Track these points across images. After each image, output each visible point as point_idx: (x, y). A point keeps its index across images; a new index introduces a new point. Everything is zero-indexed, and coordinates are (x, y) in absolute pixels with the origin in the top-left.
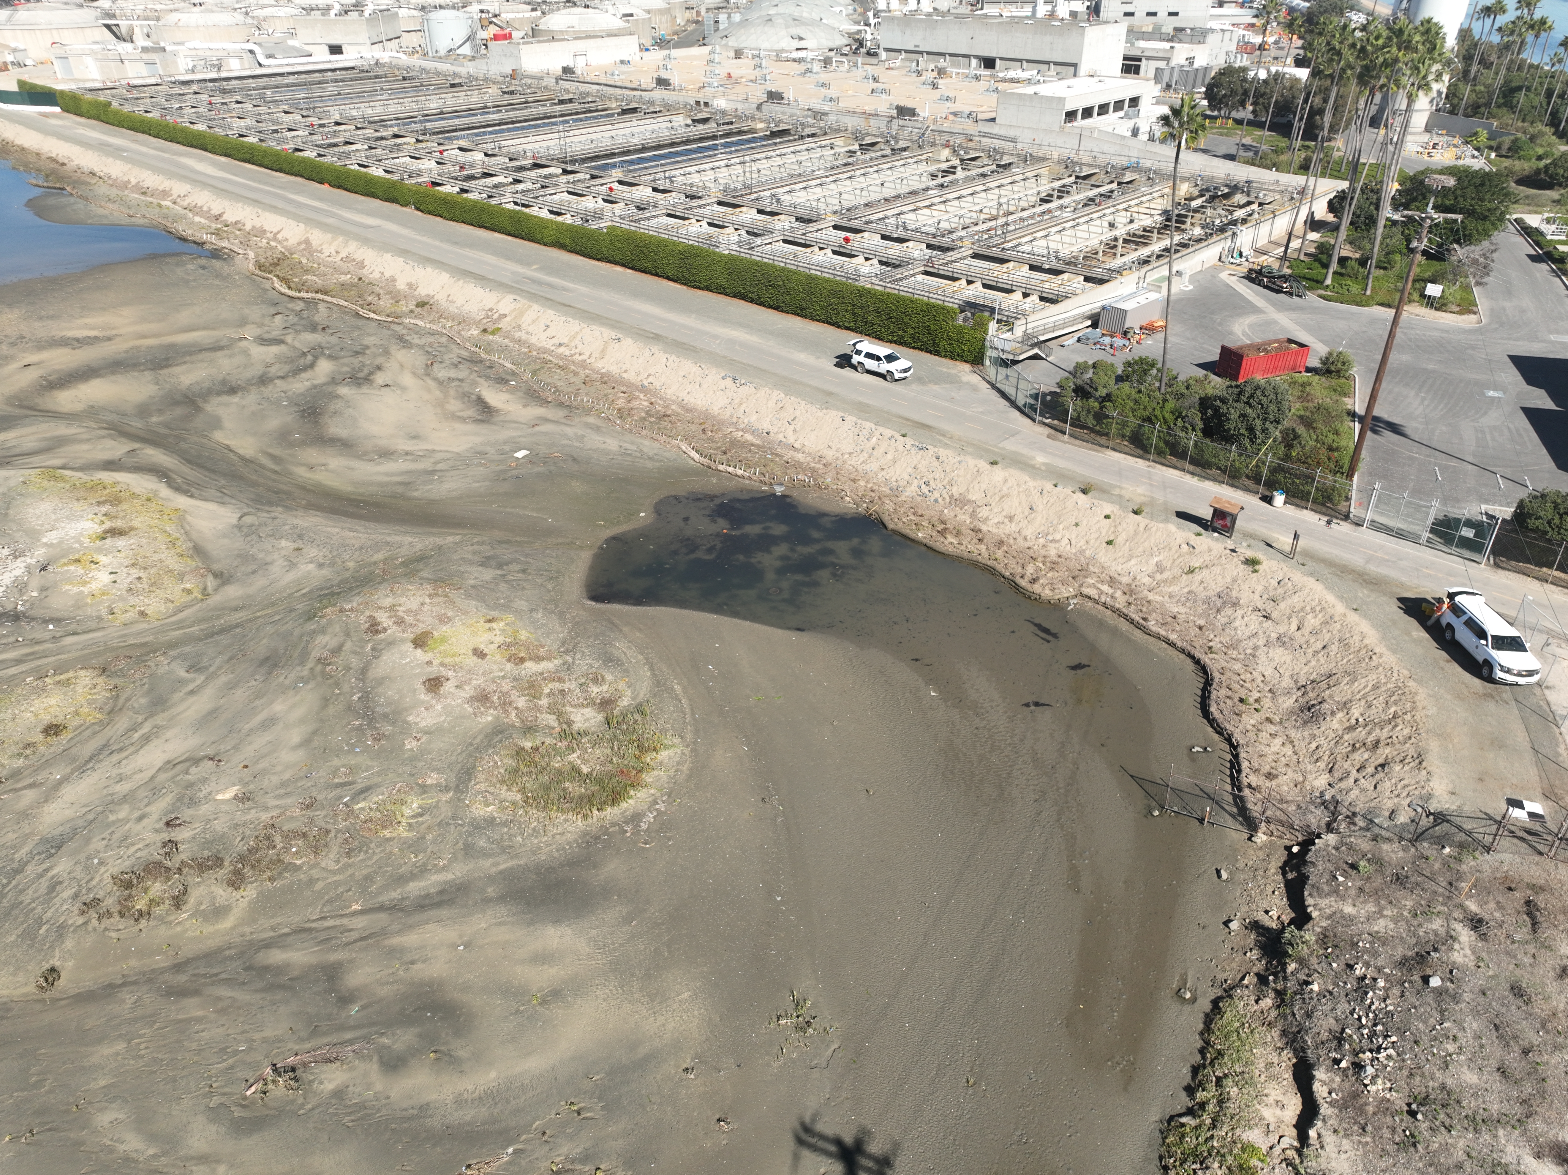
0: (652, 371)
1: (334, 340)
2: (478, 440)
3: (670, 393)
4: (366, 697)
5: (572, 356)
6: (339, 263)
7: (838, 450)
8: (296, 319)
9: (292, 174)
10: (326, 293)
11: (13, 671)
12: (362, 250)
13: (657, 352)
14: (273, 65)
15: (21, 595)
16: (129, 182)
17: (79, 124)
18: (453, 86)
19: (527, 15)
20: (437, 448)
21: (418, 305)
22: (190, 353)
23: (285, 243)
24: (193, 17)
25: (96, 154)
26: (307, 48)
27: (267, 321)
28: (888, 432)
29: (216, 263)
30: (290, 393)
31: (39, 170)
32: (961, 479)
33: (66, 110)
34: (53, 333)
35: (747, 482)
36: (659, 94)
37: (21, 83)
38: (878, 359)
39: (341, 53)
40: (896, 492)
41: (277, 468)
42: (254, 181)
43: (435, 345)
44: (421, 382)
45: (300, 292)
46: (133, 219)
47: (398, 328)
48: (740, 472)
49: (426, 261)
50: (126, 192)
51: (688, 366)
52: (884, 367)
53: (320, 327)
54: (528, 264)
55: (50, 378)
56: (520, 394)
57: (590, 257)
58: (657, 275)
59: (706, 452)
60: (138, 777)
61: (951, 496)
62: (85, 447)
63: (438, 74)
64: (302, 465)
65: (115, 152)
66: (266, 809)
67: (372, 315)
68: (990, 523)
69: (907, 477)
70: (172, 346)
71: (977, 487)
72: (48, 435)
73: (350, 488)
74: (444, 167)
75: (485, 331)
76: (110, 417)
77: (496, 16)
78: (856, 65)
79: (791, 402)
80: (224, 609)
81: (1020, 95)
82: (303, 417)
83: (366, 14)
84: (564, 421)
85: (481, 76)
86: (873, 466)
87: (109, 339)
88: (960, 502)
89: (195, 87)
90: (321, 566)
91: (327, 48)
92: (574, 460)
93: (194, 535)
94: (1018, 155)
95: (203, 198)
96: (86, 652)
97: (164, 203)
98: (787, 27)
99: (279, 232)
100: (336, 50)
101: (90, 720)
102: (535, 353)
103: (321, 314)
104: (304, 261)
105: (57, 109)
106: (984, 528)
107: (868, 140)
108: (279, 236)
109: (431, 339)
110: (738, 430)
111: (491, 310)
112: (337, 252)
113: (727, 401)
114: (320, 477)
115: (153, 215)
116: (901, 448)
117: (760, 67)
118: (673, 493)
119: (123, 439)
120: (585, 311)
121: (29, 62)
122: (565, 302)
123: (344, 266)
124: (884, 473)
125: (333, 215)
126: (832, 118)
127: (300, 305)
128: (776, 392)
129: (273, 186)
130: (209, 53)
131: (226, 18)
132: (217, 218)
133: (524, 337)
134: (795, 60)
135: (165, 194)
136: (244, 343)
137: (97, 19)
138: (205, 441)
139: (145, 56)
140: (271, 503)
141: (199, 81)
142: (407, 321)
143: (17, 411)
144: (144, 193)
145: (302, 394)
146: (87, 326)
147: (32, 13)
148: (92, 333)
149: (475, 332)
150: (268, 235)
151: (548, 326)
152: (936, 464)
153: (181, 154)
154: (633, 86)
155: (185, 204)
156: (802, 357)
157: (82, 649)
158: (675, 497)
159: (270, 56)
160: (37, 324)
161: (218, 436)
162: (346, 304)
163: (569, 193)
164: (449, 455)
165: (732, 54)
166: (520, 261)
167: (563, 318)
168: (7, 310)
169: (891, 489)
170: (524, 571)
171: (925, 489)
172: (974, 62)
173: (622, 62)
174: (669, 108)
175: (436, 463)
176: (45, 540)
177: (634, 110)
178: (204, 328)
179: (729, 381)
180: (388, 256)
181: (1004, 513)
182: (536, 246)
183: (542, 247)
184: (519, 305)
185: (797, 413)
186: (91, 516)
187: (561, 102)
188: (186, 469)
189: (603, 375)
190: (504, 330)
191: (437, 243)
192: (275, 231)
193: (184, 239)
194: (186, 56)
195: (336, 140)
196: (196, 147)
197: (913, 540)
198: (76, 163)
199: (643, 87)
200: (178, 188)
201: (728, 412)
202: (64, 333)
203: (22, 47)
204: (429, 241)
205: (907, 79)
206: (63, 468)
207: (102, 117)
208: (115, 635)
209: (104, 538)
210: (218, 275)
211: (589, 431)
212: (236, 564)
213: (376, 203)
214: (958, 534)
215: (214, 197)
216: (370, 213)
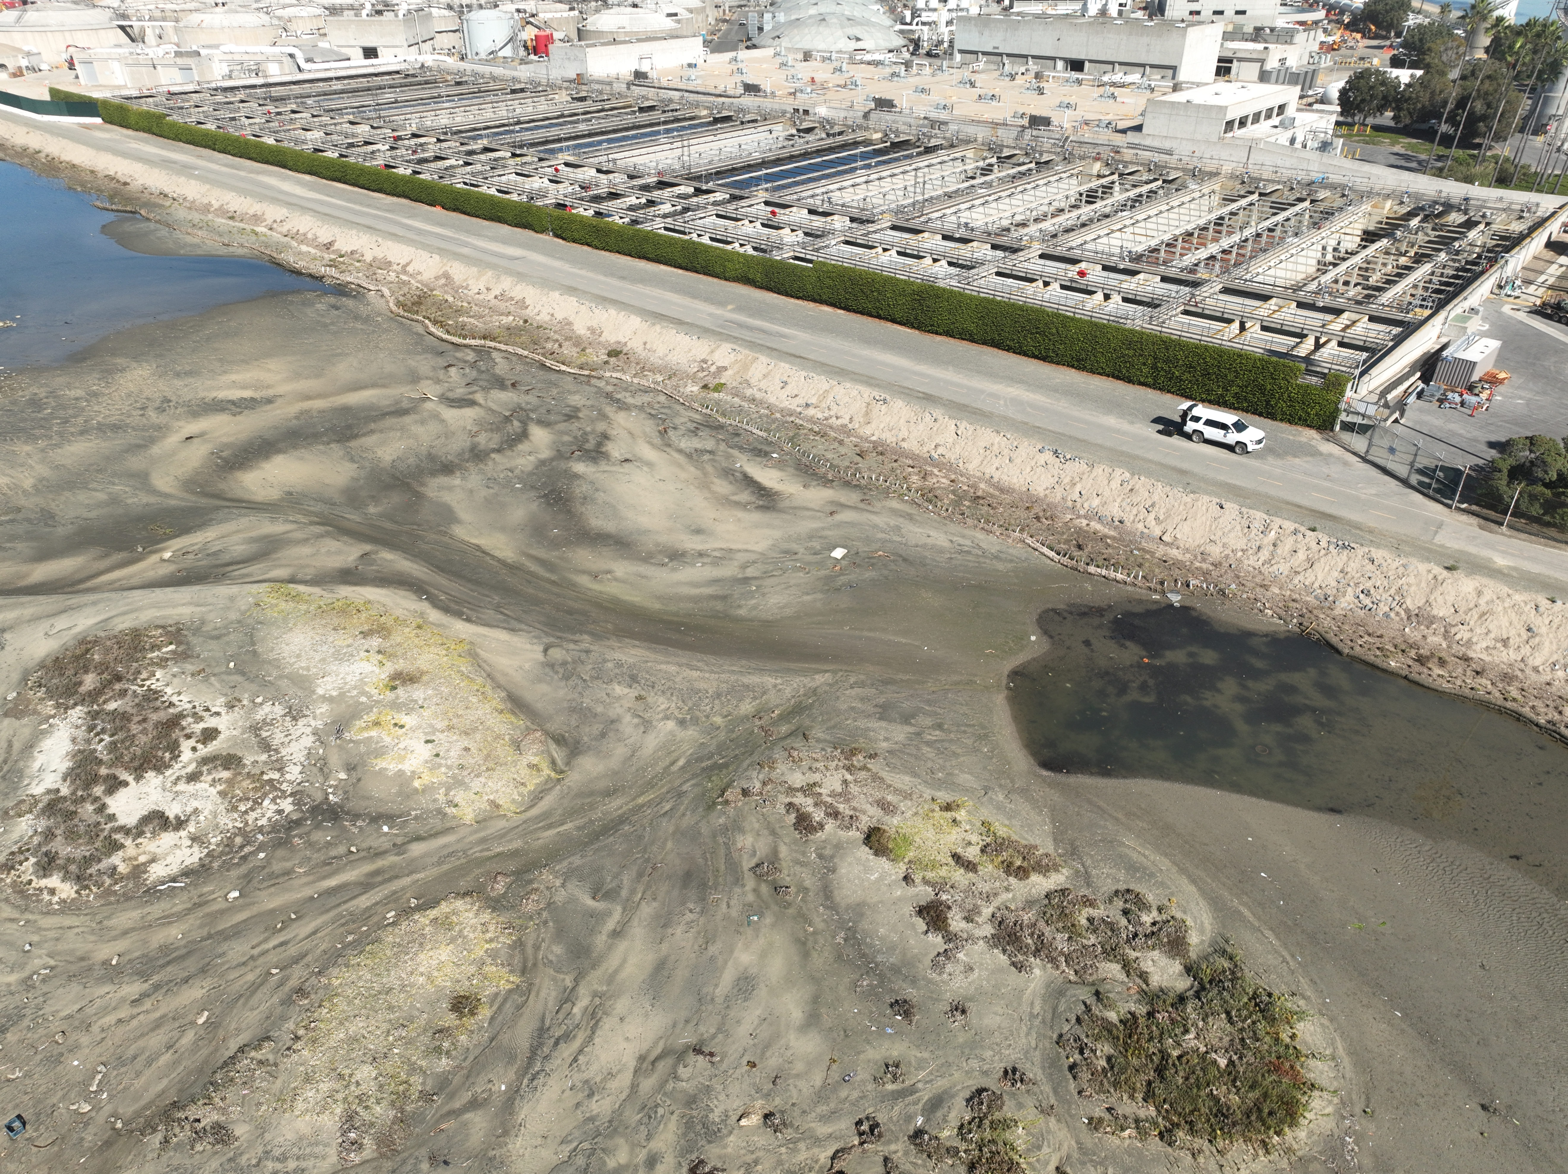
0: (938, 440)
1: (532, 399)
2: (777, 534)
3: (972, 467)
4: (852, 936)
5: (826, 419)
6: (494, 302)
7: (1224, 545)
8: (474, 374)
9: (393, 195)
10: (493, 339)
11: (364, 901)
12: (519, 287)
13: (940, 417)
14: (313, 71)
15: (326, 778)
16: (210, 204)
17: (128, 137)
18: (513, 92)
19: (565, 14)
20: (733, 547)
21: (610, 354)
22: (375, 419)
23: (419, 277)
24: (217, 18)
25: (164, 172)
26: (344, 50)
27: (441, 374)
28: (1289, 526)
29: (350, 303)
30: (517, 472)
31: (100, 190)
32: (1413, 588)
33: (108, 120)
34: (202, 394)
35: (1129, 588)
36: (749, 101)
37: (53, 92)
38: (1224, 427)
39: (376, 56)
40: (1327, 601)
41: (554, 578)
42: (355, 203)
43: (657, 406)
44: (665, 455)
45: (465, 337)
46: (231, 249)
47: (602, 384)
48: (1119, 576)
49: (604, 301)
50: (210, 216)
51: (987, 436)
52: (1232, 437)
53: (509, 383)
54: (721, 304)
55: (224, 454)
56: (791, 470)
57: (787, 295)
58: (879, 317)
59: (1057, 547)
60: (613, 1085)
61: (1407, 611)
62: (306, 550)
63: (494, 78)
64: (584, 572)
65: (185, 170)
66: (817, 1141)
67: (563, 368)
68: (1478, 648)
69: (1334, 584)
70: (346, 410)
71: (1440, 599)
72: (254, 534)
73: (657, 606)
74: (560, 186)
75: (705, 387)
76: (318, 508)
77: (533, 16)
78: (940, 68)
79: (1141, 483)
80: (592, 794)
81: (1173, 103)
82: (549, 504)
83: (401, 14)
84: (862, 505)
85: (544, 82)
86: (1284, 568)
87: (269, 401)
88: (1420, 617)
89: (241, 95)
90: (682, 723)
91: (361, 51)
92: (905, 560)
93: (502, 680)
94: (1184, 170)
95: (304, 223)
96: (446, 867)
97: (259, 229)
98: (842, 27)
99: (408, 264)
100: (370, 53)
101: (504, 986)
102: (778, 415)
103: (501, 367)
104: (451, 299)
105: (98, 120)
106: (1471, 654)
107: (1006, 153)
108: (410, 269)
109: (647, 398)
110: (1079, 517)
111: (705, 361)
112: (488, 289)
113: (1053, 481)
114: (612, 589)
115: (249, 241)
116: (1313, 544)
117: (840, 70)
118: (1050, 606)
119: (345, 538)
120: (823, 364)
121: (44, 67)
122: (793, 351)
123: (502, 306)
124: (1300, 577)
125: (466, 245)
126: (953, 127)
127: (471, 356)
128: (1118, 471)
129: (378, 208)
130: (246, 57)
131: (252, 19)
132: (328, 246)
133: (758, 395)
134: (869, 63)
135: (257, 219)
136: (428, 405)
137: (111, 19)
138: (446, 539)
139: (179, 61)
140: (572, 630)
141: (245, 87)
142: (608, 374)
143: (204, 501)
144: (232, 218)
145: (531, 474)
146: (234, 385)
147: (42, 13)
148: (247, 394)
149: (693, 389)
150: (395, 267)
151: (786, 383)
152: (1370, 567)
153: (258, 173)
154: (718, 92)
155: (284, 230)
156: (1111, 421)
157: (440, 863)
158: (1054, 610)
159: (309, 60)
160: (178, 383)
161: (459, 531)
162: (526, 353)
163: (718, 216)
164: (753, 557)
165: (801, 56)
166: (708, 300)
167: (804, 374)
168: (134, 365)
169: (1316, 597)
170: (940, 726)
171: (1367, 601)
172: (1060, 64)
173: (690, 65)
174: (765, 118)
175: (744, 567)
176: (320, 691)
177: (727, 119)
178: (374, 385)
179: (1048, 456)
180: (556, 294)
181: (1492, 635)
182: (715, 280)
183: (723, 282)
184: (740, 357)
185: (1156, 498)
186: (363, 654)
187: (642, 110)
188: (441, 580)
189: (876, 445)
190: (730, 386)
191: (601, 278)
192: (403, 262)
193: (298, 273)
194: (221, 61)
195: (426, 155)
196: (272, 164)
197: (1385, 671)
198: (140, 182)
199: (729, 93)
200: (273, 212)
201: (1059, 494)
202: (214, 394)
203: (35, 51)
204: (590, 275)
205: (1002, 83)
206: (292, 580)
207: (154, 129)
208: (472, 838)
209: (394, 688)
210: (357, 317)
211: (901, 520)
212: (574, 723)
213: (505, 229)
214: (1442, 662)
215: (319, 223)
216: (505, 241)
